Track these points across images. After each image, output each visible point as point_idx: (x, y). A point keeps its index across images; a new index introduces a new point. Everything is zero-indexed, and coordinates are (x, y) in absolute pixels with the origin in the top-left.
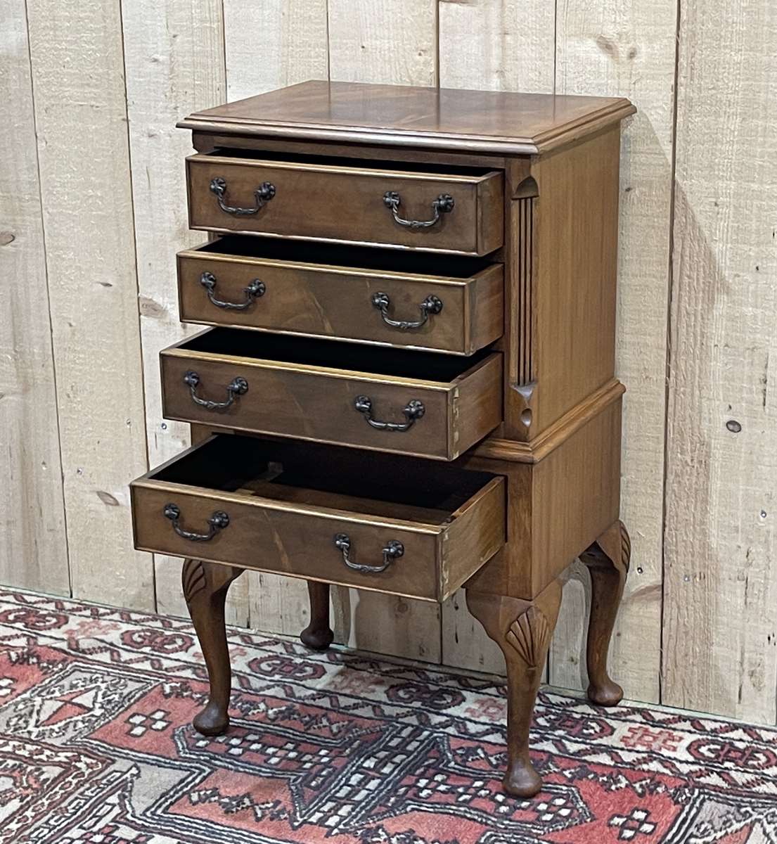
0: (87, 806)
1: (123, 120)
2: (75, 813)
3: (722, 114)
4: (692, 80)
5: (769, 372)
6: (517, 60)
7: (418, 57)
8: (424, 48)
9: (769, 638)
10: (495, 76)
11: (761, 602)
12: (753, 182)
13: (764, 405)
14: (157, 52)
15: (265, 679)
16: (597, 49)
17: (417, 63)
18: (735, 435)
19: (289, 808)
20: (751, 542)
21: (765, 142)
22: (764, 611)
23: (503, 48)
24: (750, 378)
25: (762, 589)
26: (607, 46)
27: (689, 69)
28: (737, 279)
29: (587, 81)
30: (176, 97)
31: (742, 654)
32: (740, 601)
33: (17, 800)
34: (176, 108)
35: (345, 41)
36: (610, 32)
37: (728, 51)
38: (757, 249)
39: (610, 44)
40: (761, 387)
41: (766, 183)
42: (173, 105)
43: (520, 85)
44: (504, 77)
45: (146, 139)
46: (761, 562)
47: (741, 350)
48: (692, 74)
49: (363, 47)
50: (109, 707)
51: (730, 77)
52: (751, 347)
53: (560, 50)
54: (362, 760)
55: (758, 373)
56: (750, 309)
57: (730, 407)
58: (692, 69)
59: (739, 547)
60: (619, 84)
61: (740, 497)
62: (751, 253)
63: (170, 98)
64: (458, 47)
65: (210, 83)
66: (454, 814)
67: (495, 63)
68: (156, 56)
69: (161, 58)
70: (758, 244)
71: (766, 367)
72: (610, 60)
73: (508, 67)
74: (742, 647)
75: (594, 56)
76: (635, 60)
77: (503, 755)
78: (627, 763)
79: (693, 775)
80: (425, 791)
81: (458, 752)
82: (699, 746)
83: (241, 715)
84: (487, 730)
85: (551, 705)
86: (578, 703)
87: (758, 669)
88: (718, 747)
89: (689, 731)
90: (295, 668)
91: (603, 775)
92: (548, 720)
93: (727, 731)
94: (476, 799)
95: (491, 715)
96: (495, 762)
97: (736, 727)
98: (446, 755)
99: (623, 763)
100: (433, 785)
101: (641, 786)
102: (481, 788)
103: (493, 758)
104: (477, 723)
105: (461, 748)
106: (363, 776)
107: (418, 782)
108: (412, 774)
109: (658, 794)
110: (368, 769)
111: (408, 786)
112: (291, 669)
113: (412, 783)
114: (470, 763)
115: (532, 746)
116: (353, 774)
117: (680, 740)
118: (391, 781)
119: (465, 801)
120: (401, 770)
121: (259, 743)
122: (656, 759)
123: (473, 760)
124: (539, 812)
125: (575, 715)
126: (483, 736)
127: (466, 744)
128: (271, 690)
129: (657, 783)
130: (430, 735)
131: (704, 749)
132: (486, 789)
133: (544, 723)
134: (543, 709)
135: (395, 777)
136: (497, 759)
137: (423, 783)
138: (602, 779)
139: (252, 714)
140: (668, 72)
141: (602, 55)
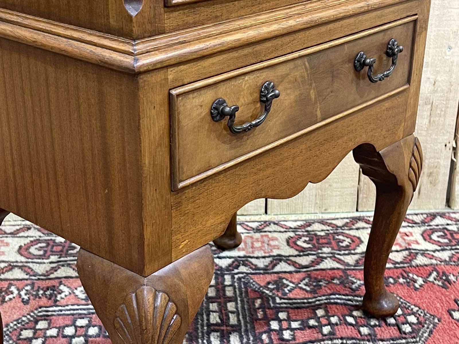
9: (446, 145)
11: (441, 119)
20: (438, 72)
22: (443, 125)
25: (444, 109)
32: (426, 121)
46: (444, 88)
54: (205, 317)
59: (429, 78)
77: (307, 280)
78: (401, 263)
79: (454, 259)
80: (284, 332)
81: (270, 286)
82: (429, 236)
83: (50, 302)
84: (271, 262)
85: (295, 230)
86: (309, 224)
87: (435, 170)
88: (442, 234)
89: (409, 226)
90: (64, 246)
91: (399, 278)
92: (305, 241)
93: (431, 220)
94: (336, 327)
95: (260, 249)
96: (308, 289)
97: (433, 216)
98: (263, 293)
99: (397, 263)
100: (285, 325)
101: (435, 279)
102: (327, 316)
103: (302, 285)
104: (257, 258)
105: (269, 283)
106: (218, 334)
107: (269, 325)
108: (257, 319)
109: (454, 282)
110: (217, 324)
111: (265, 332)
112: (60, 248)
113: (266, 328)
114: (291, 295)
115: (318, 267)
116: (209, 334)
117: (411, 234)
118: (246, 331)
119: (330, 333)
120: (244, 318)
121: (94, 326)
122: (417, 254)
123: (290, 291)
124: (393, 325)
125: (319, 233)
126: (273, 267)
127: (269, 278)
128: (59, 271)
129: (444, 274)
130: (233, 278)
131: (434, 237)
132: (333, 316)
133: (305, 245)
134: (292, 234)
135: (246, 326)
136: (306, 285)
137: (275, 325)
138: (401, 280)
139: (62, 298)
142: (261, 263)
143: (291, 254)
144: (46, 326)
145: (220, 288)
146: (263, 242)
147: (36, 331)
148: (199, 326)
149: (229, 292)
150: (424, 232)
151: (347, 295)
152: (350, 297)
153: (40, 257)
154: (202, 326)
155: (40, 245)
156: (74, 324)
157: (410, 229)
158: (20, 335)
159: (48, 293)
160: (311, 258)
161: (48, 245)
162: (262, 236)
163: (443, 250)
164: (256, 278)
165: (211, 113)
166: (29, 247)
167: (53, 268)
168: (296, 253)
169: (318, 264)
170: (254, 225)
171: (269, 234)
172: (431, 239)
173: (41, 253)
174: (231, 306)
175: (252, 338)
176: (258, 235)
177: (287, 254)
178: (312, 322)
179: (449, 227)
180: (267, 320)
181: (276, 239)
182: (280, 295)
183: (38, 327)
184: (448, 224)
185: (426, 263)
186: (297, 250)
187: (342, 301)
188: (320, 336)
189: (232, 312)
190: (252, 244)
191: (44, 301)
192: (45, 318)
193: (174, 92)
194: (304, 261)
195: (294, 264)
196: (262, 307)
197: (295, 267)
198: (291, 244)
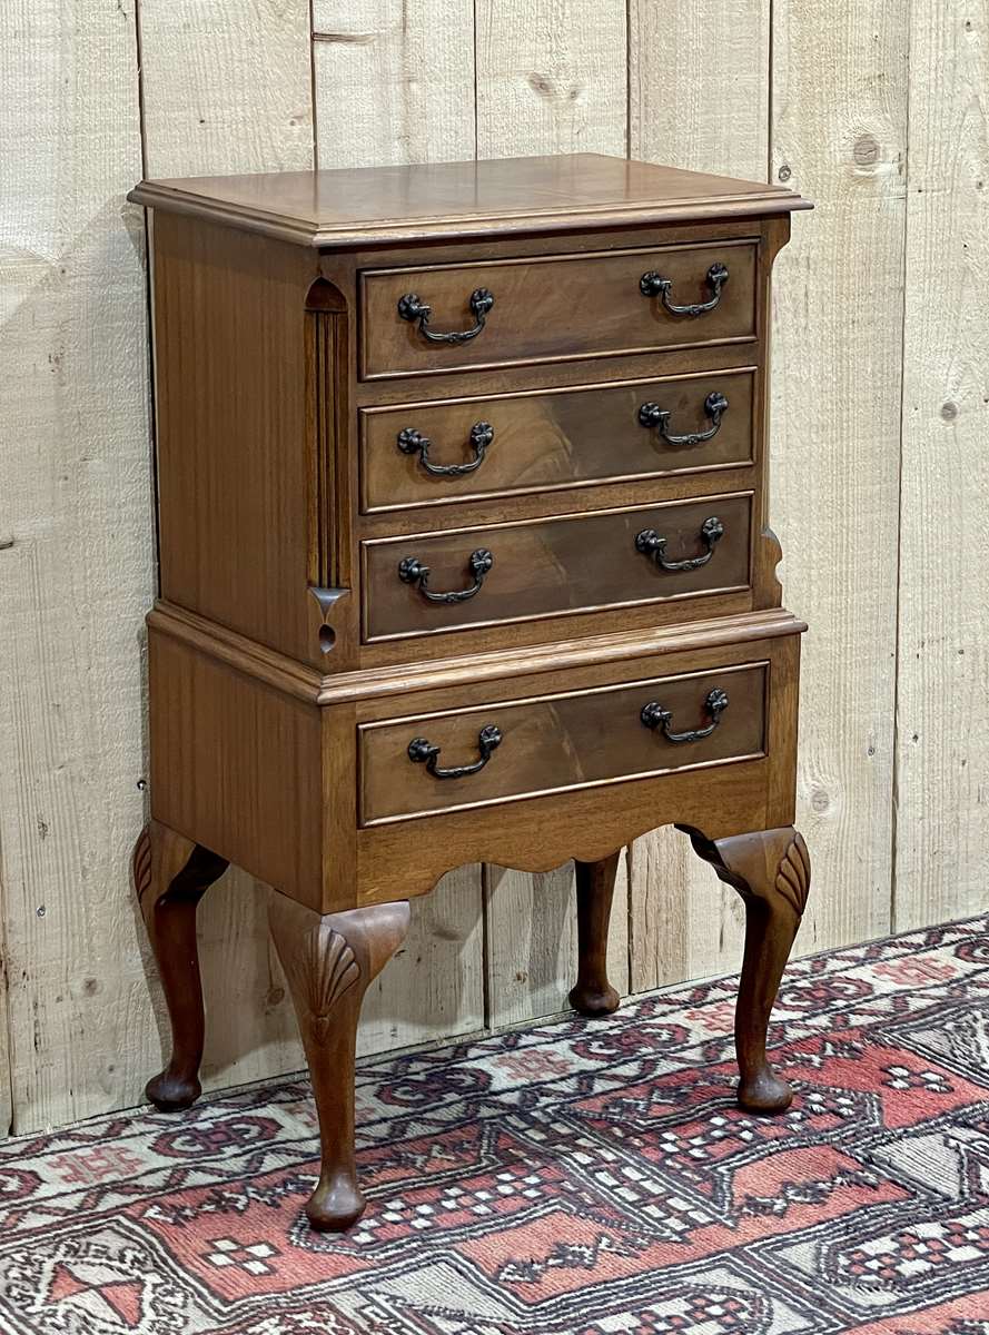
4: (646, 119)
7: (289, 127)
10: (396, 143)
16: (530, 91)
17: (288, 137)
23: (407, 103)
26: (541, 85)
27: (643, 106)
29: (519, 136)
36: (543, 65)
37: (684, 77)
39: (546, 82)
44: (409, 143)
48: (647, 112)
51: (688, 111)
53: (482, 97)
58: (646, 105)
60: (558, 135)
67: (396, 126)
72: (547, 104)
73: (414, 130)
75: (527, 101)
76: (579, 101)
77: (657, 1093)
80: (691, 1152)
81: (613, 1110)
84: (579, 1082)
85: (567, 1036)
88: (792, 995)
92: (602, 1047)
96: (669, 1102)
98: (611, 1119)
100: (683, 1144)
101: (835, 1051)
102: (732, 1122)
103: (656, 1100)
104: (553, 1082)
105: (606, 1107)
106: (606, 1173)
107: (663, 1149)
108: (638, 1148)
110: (594, 1164)
111: (664, 1158)
113: (662, 1154)
115: (658, 1073)
116: (593, 1177)
118: (638, 1163)
120: (619, 1150)
121: (419, 1205)
123: (647, 1110)
125: (610, 1033)
126: (590, 1089)
127: (598, 1102)
129: (842, 1042)
130: (546, 1113)
131: (785, 1001)
132: (740, 1120)
133: (607, 1052)
134: (570, 1042)
135: (631, 1157)
136: (662, 1098)
137: (670, 1148)
140: (619, 113)
141: (537, 99)
142: (566, 1088)
145: (541, 1127)
148: (571, 1171)
149: (562, 1130)
156: (387, 1209)
160: (634, 1065)
162: (527, 1054)
164: (580, 1106)
168: (605, 1064)
169: (653, 1069)
170: (497, 1042)
171: (534, 1048)
172: (784, 1005)
176: (519, 1054)
177: (593, 1068)
178: (718, 1133)
180: (652, 1145)
181: (555, 1053)
182: (638, 1117)
185: (806, 1035)
186: (601, 1060)
188: (744, 1144)
189: (597, 1148)
190: (524, 1066)
194: (627, 1071)
195: (616, 1078)
196: (627, 1134)
197: (621, 1081)
198: (584, 1055)
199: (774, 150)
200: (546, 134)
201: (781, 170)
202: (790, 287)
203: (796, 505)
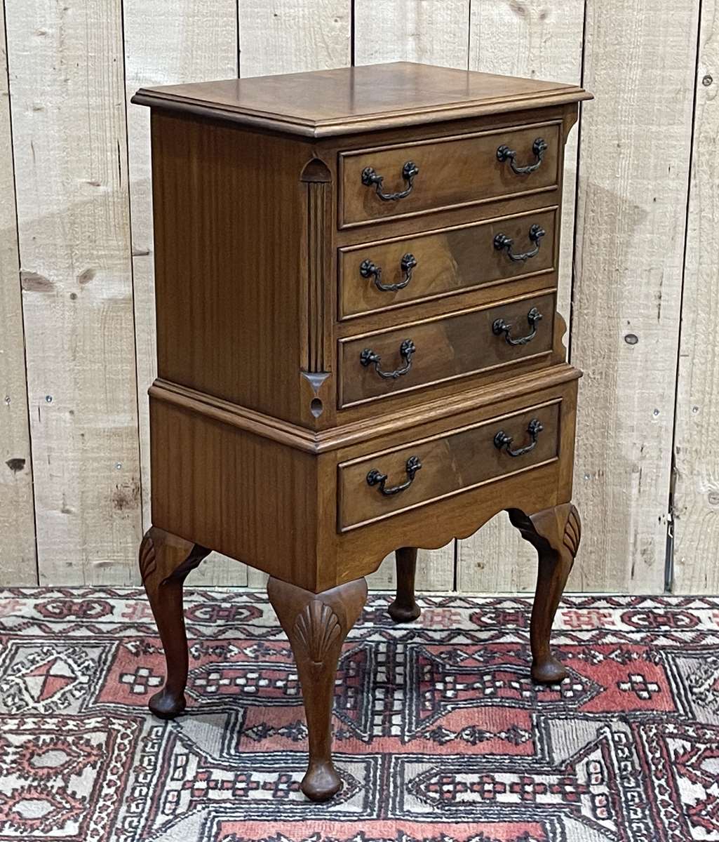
0: (160, 761)
1: (4, 94)
2: (155, 769)
3: (625, 66)
4: (598, 37)
5: (663, 289)
6: (432, 24)
7: (333, 23)
8: (340, 15)
9: (660, 519)
10: (410, 39)
11: (653, 489)
12: (652, 124)
13: (659, 317)
14: (45, 25)
15: (211, 626)
16: (510, 12)
17: (333, 29)
18: (632, 346)
19: (345, 728)
20: (645, 437)
21: (663, 90)
22: (655, 496)
23: (419, 14)
24: (647, 296)
25: (654, 478)
26: (520, 9)
27: (596, 27)
28: (636, 210)
29: (500, 41)
30: (66, 69)
31: (636, 536)
32: (635, 491)
33: (89, 769)
34: (66, 80)
35: (256, 10)
37: (630, 11)
38: (654, 183)
39: (523, 7)
40: (656, 303)
41: (663, 125)
42: (63, 78)
43: (435, 47)
44: (419, 40)
45: (30, 114)
46: (653, 454)
47: (639, 272)
48: (599, 32)
49: (276, 15)
50: (89, 673)
51: (632, 33)
52: (648, 268)
53: (474, 14)
54: (372, 676)
55: (653, 290)
56: (648, 235)
57: (629, 323)
58: (599, 27)
59: (635, 444)
60: (530, 42)
61: (636, 400)
62: (650, 187)
63: (60, 70)
64: (374, 13)
65: (106, 54)
66: (492, 706)
67: (410, 27)
68: (44, 29)
69: (50, 31)
70: (656, 178)
71: (661, 285)
72: (522, 22)
73: (424, 31)
74: (636, 531)
75: (507, 19)
76: (547, 21)
77: (482, 652)
78: (588, 640)
79: (647, 640)
80: (448, 692)
81: (443, 656)
82: (630, 618)
83: (220, 659)
84: (449, 635)
85: (481, 606)
86: (500, 601)
87: (650, 547)
88: (645, 616)
89: (611, 608)
90: (230, 612)
91: (579, 653)
92: (490, 618)
93: (639, 603)
94: (499, 690)
95: (440, 622)
96: (481, 659)
97: (643, 599)
98: (434, 660)
99: (584, 641)
100: (450, 686)
101: (616, 656)
102: (493, 680)
103: (476, 656)
104: (435, 631)
105: (442, 653)
106: (384, 690)
107: (435, 686)
108: (424, 681)
109: (635, 659)
110: (384, 682)
111: (428, 691)
112: (226, 613)
113: (431, 688)
114: (462, 664)
115: (498, 641)
116: (374, 690)
117: (610, 615)
118: (411, 689)
119: (492, 693)
120: (411, 679)
121: (264, 679)
122: (608, 633)
123: (462, 660)
124: (557, 691)
125: (508, 611)
126: (449, 640)
127: (443, 649)
128: (227, 633)
129: (628, 652)
130: (405, 647)
131: (635, 619)
132: (499, 681)
133: (489, 621)
134: (478, 610)
135: (411, 685)
136: (480, 656)
137: (440, 686)
138: (581, 656)
139: (231, 656)
140: (576, 31)
141: (514, 17)
142: (437, 636)
143: (472, 628)
144: (219, 677)
145: (391, 654)
146: (444, 617)
147: (208, 681)
148: (366, 683)
149: (400, 659)
150: (624, 614)
151: (520, 665)
152: (521, 668)
153: (205, 620)
154: (369, 682)
155: (204, 609)
156: (245, 677)
157: (611, 611)
158: (194, 682)
159: (218, 651)
160: (492, 633)
161: (213, 610)
162: (444, 611)
163: (638, 632)
164: (429, 648)
165: (368, 481)
166: (195, 611)
167: (220, 631)
168: (478, 628)
169: (499, 638)
170: (437, 600)
171: (452, 609)
172: (630, 620)
173: (207, 616)
174: (399, 670)
175: (415, 695)
176: (440, 610)
177: (467, 629)
178: (478, 685)
179: (655, 611)
180: (433, 682)
181: (459, 614)
182: (451, 663)
183: (210, 678)
184: (656, 608)
185: (613, 642)
186: (479, 625)
187: (513, 670)
188: (481, 696)
189: (400, 674)
190: (432, 618)
191: (214, 657)
192: (216, 671)
193: (340, 465)
194: (484, 635)
195: (472, 637)
196: (430, 672)
197: (473, 640)
198: (474, 620)
199: (700, 64)
200: (521, 41)
201: (705, 78)
202: (707, 157)
203: (705, 302)
